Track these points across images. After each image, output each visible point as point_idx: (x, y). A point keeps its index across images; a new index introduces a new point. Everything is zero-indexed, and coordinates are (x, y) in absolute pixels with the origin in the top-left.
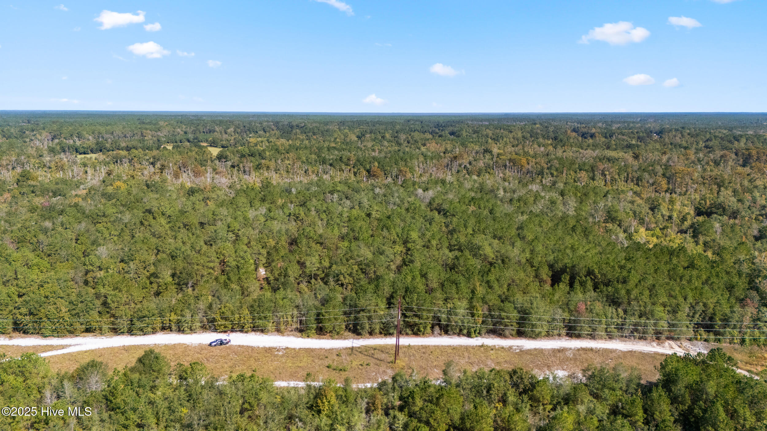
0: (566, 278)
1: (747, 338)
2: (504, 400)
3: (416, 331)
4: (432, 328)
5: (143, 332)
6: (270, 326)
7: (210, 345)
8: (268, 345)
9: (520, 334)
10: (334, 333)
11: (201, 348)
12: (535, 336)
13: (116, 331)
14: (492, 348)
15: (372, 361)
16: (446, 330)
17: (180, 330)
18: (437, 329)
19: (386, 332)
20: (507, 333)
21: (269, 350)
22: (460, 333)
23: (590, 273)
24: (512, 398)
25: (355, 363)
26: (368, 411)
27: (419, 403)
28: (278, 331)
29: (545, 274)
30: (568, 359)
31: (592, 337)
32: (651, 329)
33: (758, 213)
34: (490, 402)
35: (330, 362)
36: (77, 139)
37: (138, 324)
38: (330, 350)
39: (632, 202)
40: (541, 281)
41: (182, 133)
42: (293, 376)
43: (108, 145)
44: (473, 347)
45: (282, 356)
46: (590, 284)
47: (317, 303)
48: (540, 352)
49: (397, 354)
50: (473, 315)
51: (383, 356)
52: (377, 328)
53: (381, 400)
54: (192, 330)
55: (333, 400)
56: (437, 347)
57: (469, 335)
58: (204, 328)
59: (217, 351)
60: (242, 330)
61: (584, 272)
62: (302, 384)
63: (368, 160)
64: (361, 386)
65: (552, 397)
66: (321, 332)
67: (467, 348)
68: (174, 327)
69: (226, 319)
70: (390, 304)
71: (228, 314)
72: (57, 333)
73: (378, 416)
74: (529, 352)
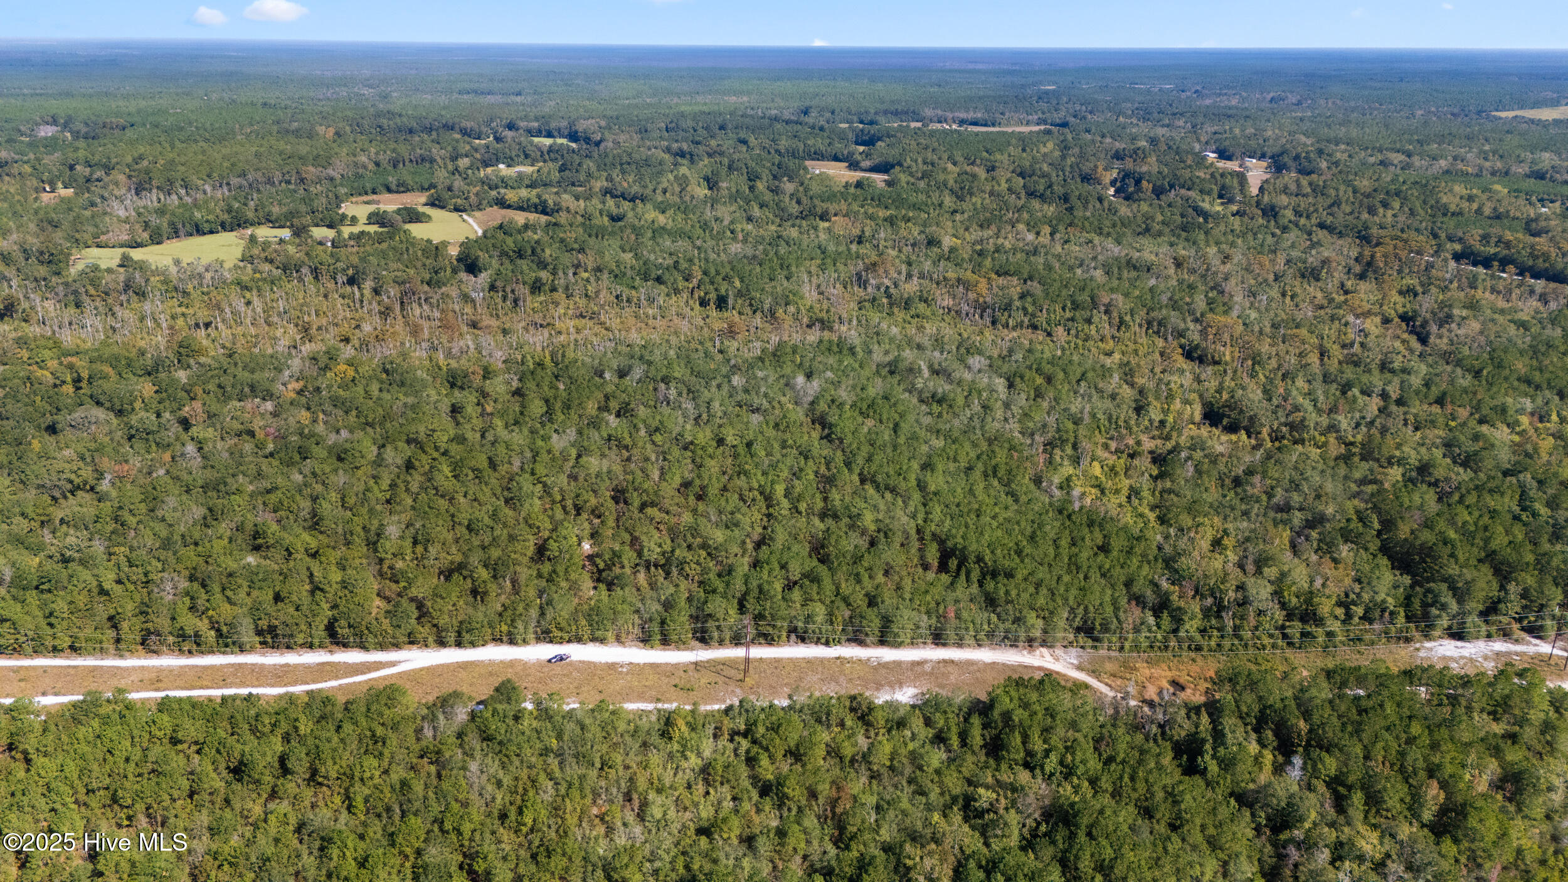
0: (953, 563)
1: (1127, 645)
2: (842, 724)
3: (769, 640)
4: (788, 637)
5: (473, 645)
6: (610, 635)
7: (549, 661)
8: (610, 660)
9: (882, 642)
10: (681, 645)
11: (540, 665)
12: (898, 645)
13: (442, 643)
14: (849, 661)
15: (720, 679)
16: (803, 639)
17: (512, 642)
18: (793, 636)
19: (737, 640)
20: (868, 640)
21: (612, 667)
22: (818, 642)
23: (979, 559)
24: (849, 723)
25: (703, 681)
26: (715, 736)
27: (761, 730)
28: (619, 640)
29: (933, 555)
30: (924, 673)
31: (960, 645)
32: (1022, 635)
33: (1283, 420)
34: (829, 726)
35: (677, 681)
36: (183, 192)
37: (467, 637)
38: (676, 666)
39: (1113, 397)
40: (926, 567)
41: (371, 166)
42: (641, 697)
43: (250, 215)
44: (829, 660)
45: (627, 673)
46: (975, 575)
47: (660, 608)
48: (898, 664)
49: (746, 671)
50: (832, 623)
51: (732, 673)
52: (727, 635)
53: (727, 724)
54: (525, 642)
55: (684, 728)
56: (791, 660)
57: (827, 644)
58: (538, 640)
59: (557, 668)
60: (579, 640)
61: (972, 558)
62: (650, 707)
63: (723, 272)
64: (709, 708)
65: (887, 721)
66: (665, 642)
67: (822, 661)
68: (505, 639)
69: (561, 629)
70: (742, 608)
71: (564, 624)
72: (382, 647)
73: (724, 742)
74: (886, 666)
